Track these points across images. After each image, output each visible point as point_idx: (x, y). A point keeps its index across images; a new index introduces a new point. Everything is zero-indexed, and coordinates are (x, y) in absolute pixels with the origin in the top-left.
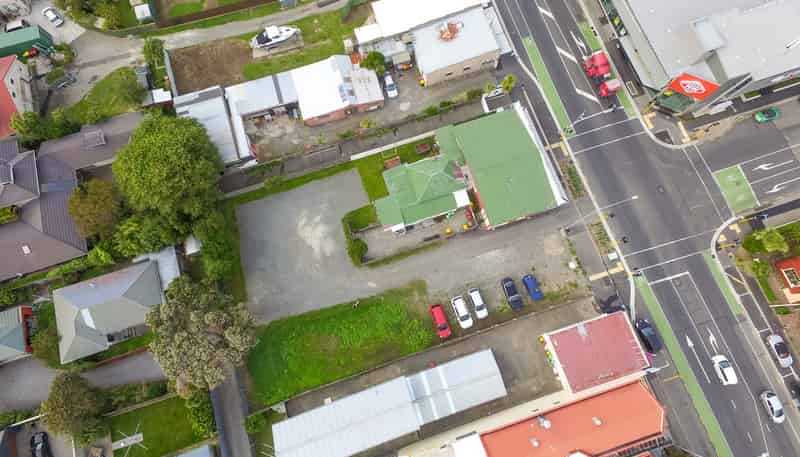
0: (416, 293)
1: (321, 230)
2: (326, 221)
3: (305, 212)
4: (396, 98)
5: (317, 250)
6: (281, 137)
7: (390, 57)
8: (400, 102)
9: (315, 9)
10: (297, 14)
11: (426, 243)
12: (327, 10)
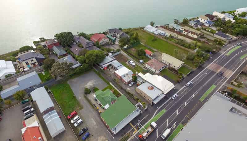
7: (138, 81)
8: (129, 88)
9: (143, 67)
10: (140, 65)
11: (93, 105)
12: (144, 68)
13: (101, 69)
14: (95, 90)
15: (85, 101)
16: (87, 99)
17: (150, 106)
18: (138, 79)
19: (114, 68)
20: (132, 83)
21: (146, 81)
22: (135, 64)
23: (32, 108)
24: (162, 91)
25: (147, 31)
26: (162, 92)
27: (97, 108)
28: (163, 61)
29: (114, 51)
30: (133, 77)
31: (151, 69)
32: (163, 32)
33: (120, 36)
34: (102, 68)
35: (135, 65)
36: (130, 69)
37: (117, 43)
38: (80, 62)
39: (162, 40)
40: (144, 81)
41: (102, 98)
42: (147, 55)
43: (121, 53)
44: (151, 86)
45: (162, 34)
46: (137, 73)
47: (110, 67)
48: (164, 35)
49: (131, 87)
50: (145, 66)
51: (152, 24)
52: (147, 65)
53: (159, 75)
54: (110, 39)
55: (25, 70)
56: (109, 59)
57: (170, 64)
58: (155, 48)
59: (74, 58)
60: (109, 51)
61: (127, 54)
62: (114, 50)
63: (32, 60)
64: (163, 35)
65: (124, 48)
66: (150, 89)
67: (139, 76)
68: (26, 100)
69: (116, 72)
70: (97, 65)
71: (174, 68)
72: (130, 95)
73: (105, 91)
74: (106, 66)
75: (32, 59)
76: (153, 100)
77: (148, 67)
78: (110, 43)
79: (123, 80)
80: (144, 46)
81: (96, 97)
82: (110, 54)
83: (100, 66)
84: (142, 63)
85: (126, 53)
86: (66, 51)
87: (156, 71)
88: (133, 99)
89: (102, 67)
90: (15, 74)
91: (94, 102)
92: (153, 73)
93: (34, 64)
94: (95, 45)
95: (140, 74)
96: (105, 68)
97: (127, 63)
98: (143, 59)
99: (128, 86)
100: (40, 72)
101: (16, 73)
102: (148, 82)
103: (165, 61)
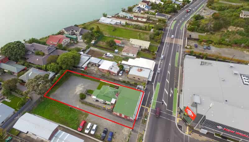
0: (84, 116)
1: (81, 89)
2: (84, 88)
3: (82, 84)
4: (120, 76)
5: (76, 92)
6: (93, 70)
7: (125, 68)
8: (120, 77)
9: (120, 56)
10: (117, 55)
11: (98, 106)
12: (122, 57)
19: (94, 65)
20: (121, 72)
21: (132, 66)
25: (103, 22)
26: (150, 70)
27: (104, 107)
30: (119, 67)
31: (128, 55)
32: (118, 21)
33: (80, 32)
34: (83, 69)
35: (112, 56)
37: (80, 40)
39: (120, 28)
41: (104, 96)
42: (117, 44)
43: (92, 49)
44: (139, 69)
45: (118, 23)
47: (90, 66)
48: (120, 24)
49: (122, 76)
50: (122, 54)
52: (123, 52)
53: (138, 57)
56: (84, 58)
57: (140, 47)
59: (40, 69)
61: (97, 48)
62: (82, 48)
67: (123, 64)
74: (86, 66)
76: (148, 79)
77: (126, 54)
78: (72, 42)
79: (112, 72)
80: (110, 37)
82: (82, 53)
83: (79, 67)
84: (118, 53)
86: (24, 65)
87: (133, 55)
88: (131, 85)
94: (58, 49)
95: (123, 62)
96: (85, 68)
98: (116, 49)
102: (135, 66)
103: (135, 45)
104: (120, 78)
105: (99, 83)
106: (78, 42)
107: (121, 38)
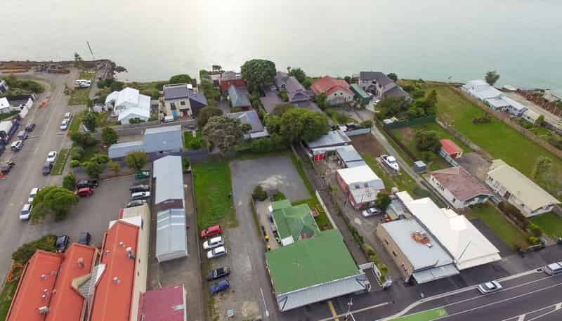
1: (275, 184)
2: (279, 185)
4: (363, 216)
7: (390, 208)
8: (361, 218)
9: (418, 180)
10: (411, 173)
11: (261, 228)
12: (420, 184)
13: (308, 156)
14: (277, 196)
15: (248, 214)
16: (253, 210)
17: (400, 283)
18: (393, 205)
19: (339, 162)
20: (372, 210)
21: (415, 217)
22: (400, 167)
23: (148, 190)
24: (453, 258)
25: (470, 93)
26: (452, 261)
27: (267, 237)
28: (488, 182)
29: (356, 124)
30: (379, 195)
31: (440, 191)
32: (519, 106)
33: (385, 93)
34: (311, 155)
35: (397, 168)
36: (379, 175)
37: (371, 107)
38: (268, 130)
39: (507, 126)
40: (407, 215)
41: (285, 219)
42: (444, 153)
43: (373, 133)
44: (422, 233)
45: (516, 109)
46: (395, 189)
47: (331, 158)
48: (520, 115)
49: (366, 220)
50: (427, 179)
51: (491, 79)
52: (432, 177)
53: (459, 212)
54: (357, 96)
55: (166, 118)
56: (336, 138)
57: (508, 195)
58: (475, 143)
59: (261, 118)
60: (343, 121)
61: (386, 137)
62: (356, 122)
63: (183, 103)
64: (516, 113)
65: (384, 124)
66: (417, 241)
67: (397, 198)
68: (144, 173)
69: (342, 172)
70: (302, 146)
71: (519, 208)
72: (355, 238)
73: (297, 207)
74: (321, 153)
75: (182, 100)
76: (416, 271)
77: (435, 186)
78: (352, 104)
79: (352, 196)
80: (445, 130)
81: (274, 211)
82: (343, 128)
83: (309, 148)
84: (421, 171)
85: (384, 135)
86: (251, 101)
87: (454, 200)
88: (361, 249)
89: (312, 152)
90: (147, 120)
91: (264, 221)
92: (441, 203)
93: (185, 111)
94: (315, 102)
95: (404, 196)
96: (316, 157)
97: (378, 159)
98: (426, 160)
99: (360, 215)
100: (189, 130)
101: (149, 120)
102: (418, 221)
103: (494, 182)
104: (358, 221)
105: (310, 197)
106: (363, 108)
107: (475, 147)
